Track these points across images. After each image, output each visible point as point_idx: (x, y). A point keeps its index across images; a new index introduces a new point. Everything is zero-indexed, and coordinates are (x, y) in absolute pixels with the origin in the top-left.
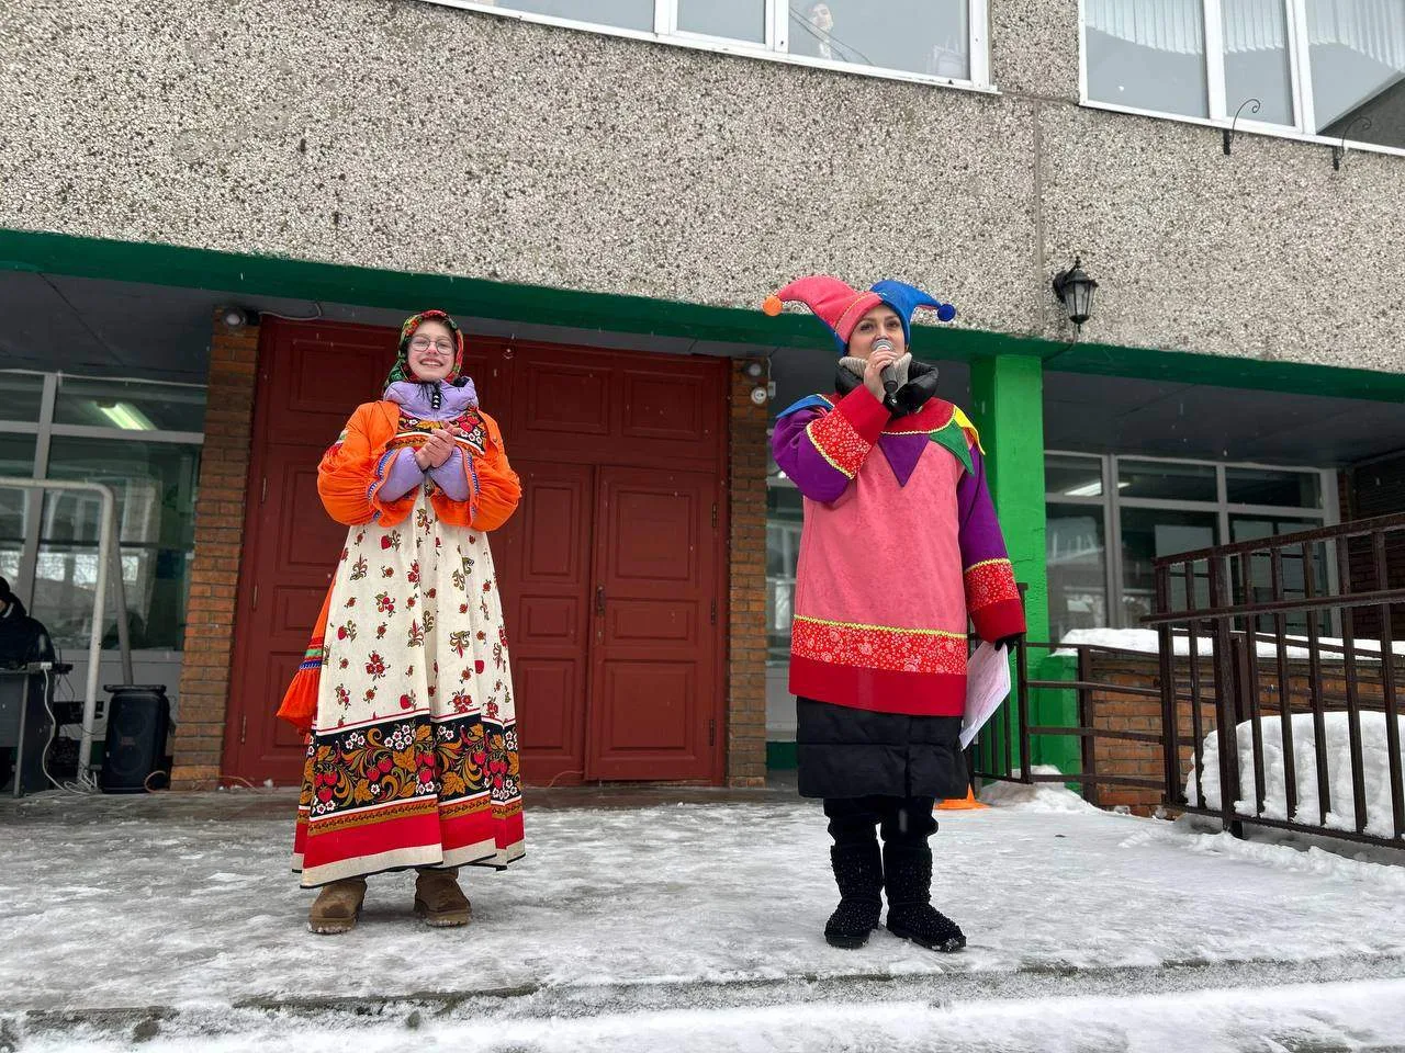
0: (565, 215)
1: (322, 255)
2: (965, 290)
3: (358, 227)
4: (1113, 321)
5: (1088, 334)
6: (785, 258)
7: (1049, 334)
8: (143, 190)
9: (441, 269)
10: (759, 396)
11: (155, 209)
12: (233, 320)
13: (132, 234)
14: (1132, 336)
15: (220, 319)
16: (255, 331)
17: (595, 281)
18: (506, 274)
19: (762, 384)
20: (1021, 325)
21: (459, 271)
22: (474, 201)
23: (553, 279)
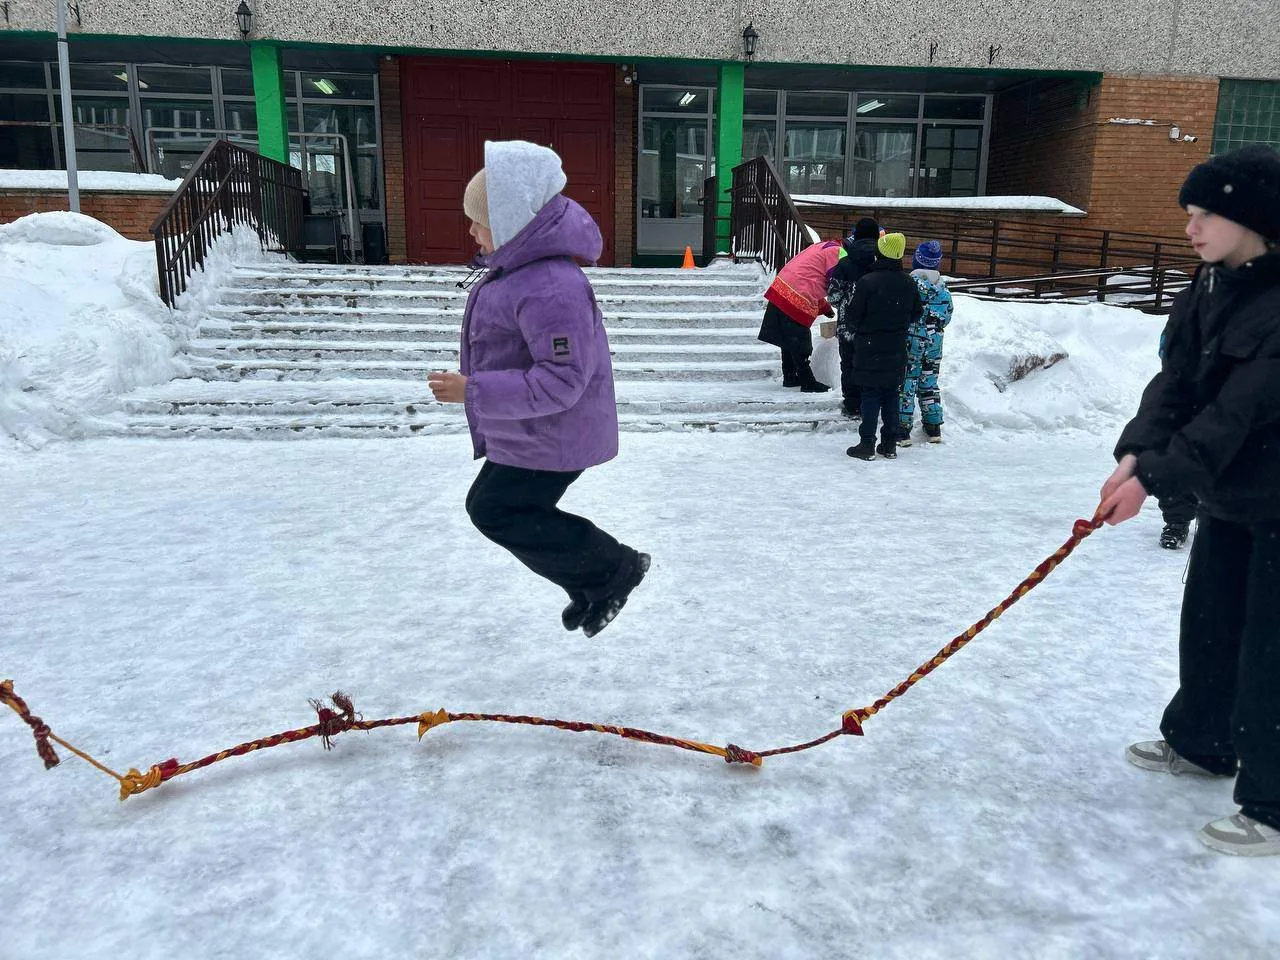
0: (522, 18)
1: (427, 45)
2: (701, 40)
3: (441, 30)
4: (772, 50)
5: (759, 57)
6: (618, 30)
7: (741, 58)
8: (359, 21)
9: (474, 47)
10: (628, 81)
11: (364, 29)
12: (389, 58)
13: (358, 42)
14: (780, 57)
15: (383, 57)
16: (397, 62)
17: (536, 48)
18: (500, 47)
19: (630, 74)
20: (726, 54)
21: (481, 48)
22: (485, 15)
23: (519, 48)
